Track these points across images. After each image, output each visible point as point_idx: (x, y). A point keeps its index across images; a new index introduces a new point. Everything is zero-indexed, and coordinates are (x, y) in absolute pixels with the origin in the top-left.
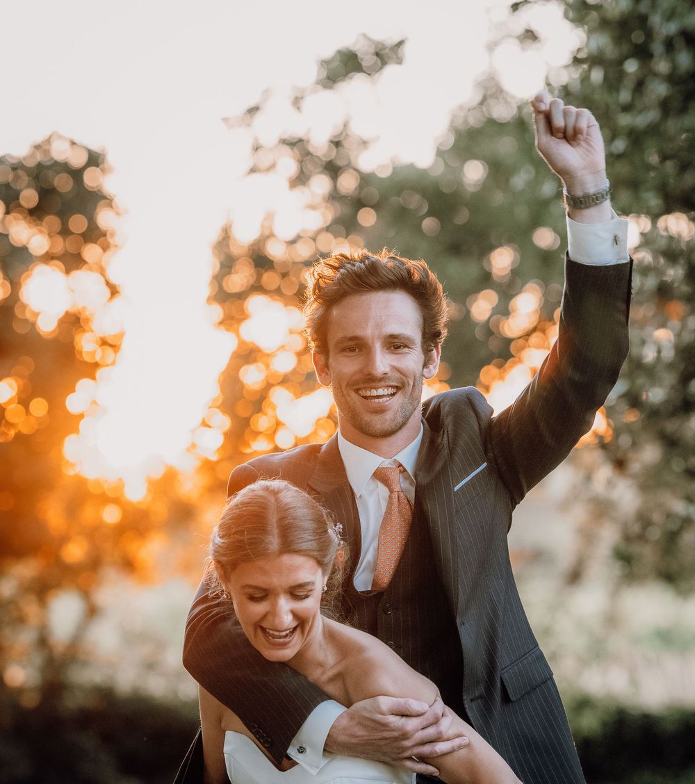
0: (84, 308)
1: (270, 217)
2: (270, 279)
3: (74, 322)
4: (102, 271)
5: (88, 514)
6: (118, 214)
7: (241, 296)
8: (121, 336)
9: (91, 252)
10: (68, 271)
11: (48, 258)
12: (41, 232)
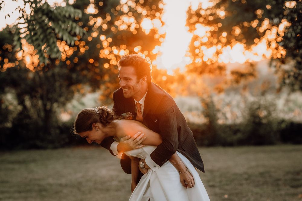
0: (156, 28)
1: (201, 4)
2: (201, 20)
3: (154, 32)
4: (160, 19)
5: (159, 79)
6: (164, 4)
7: (194, 24)
8: (165, 34)
9: (157, 14)
10: (152, 19)
11: (147, 16)
12: (145, 10)
